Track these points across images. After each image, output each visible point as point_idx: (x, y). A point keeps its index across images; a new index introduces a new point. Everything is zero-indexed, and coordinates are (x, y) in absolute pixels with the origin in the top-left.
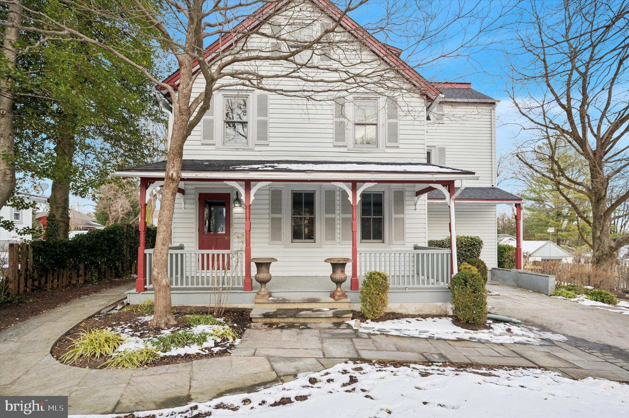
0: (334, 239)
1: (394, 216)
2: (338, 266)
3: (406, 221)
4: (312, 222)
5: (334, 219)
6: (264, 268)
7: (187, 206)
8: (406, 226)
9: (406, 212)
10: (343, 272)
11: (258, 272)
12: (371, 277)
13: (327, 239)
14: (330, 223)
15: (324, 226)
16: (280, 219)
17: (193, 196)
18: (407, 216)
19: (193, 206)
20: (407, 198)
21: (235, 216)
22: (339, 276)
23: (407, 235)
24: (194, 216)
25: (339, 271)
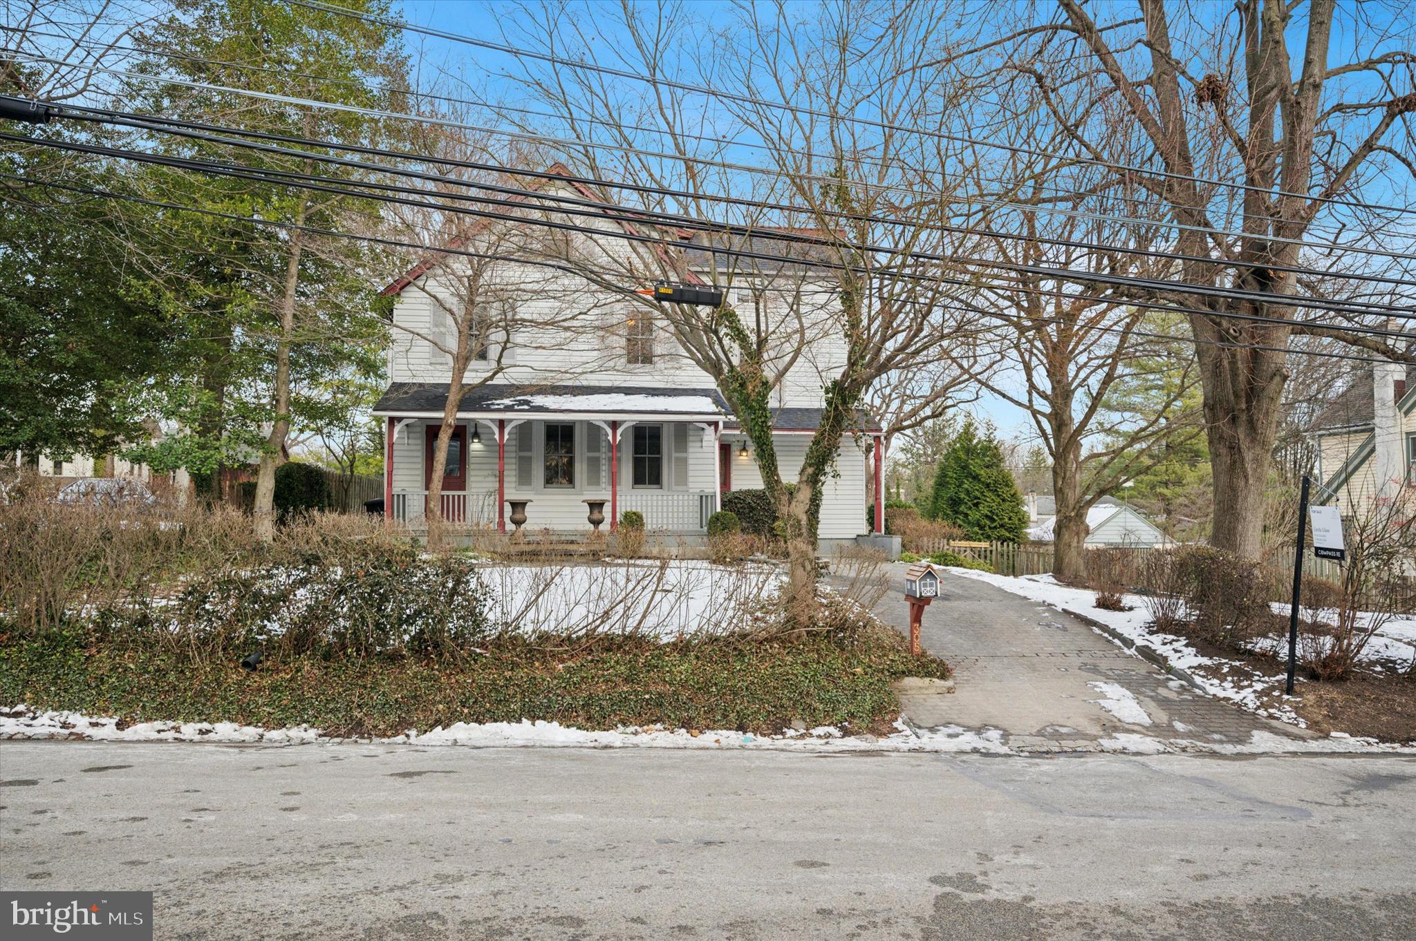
0: (598, 484)
1: (674, 455)
2: (596, 506)
3: (690, 461)
4: (571, 462)
5: (598, 459)
6: (520, 509)
7: (411, 441)
8: (690, 467)
9: (690, 450)
10: (600, 512)
11: (513, 512)
12: (627, 516)
13: (589, 484)
14: (594, 464)
15: (585, 466)
16: (530, 458)
17: (419, 429)
18: (691, 456)
19: (419, 442)
20: (691, 433)
21: (472, 454)
22: (596, 516)
23: (690, 479)
24: (419, 454)
25: (596, 512)
